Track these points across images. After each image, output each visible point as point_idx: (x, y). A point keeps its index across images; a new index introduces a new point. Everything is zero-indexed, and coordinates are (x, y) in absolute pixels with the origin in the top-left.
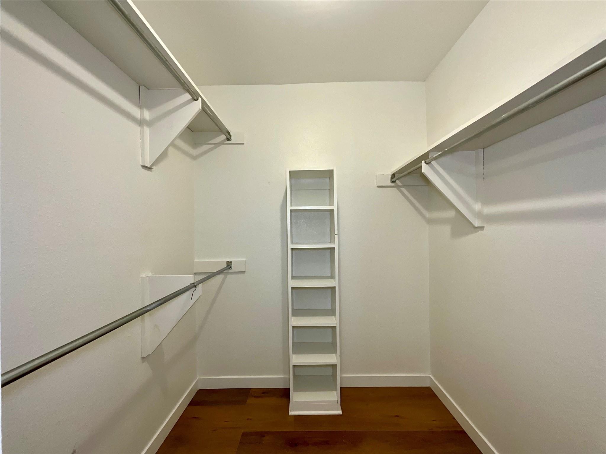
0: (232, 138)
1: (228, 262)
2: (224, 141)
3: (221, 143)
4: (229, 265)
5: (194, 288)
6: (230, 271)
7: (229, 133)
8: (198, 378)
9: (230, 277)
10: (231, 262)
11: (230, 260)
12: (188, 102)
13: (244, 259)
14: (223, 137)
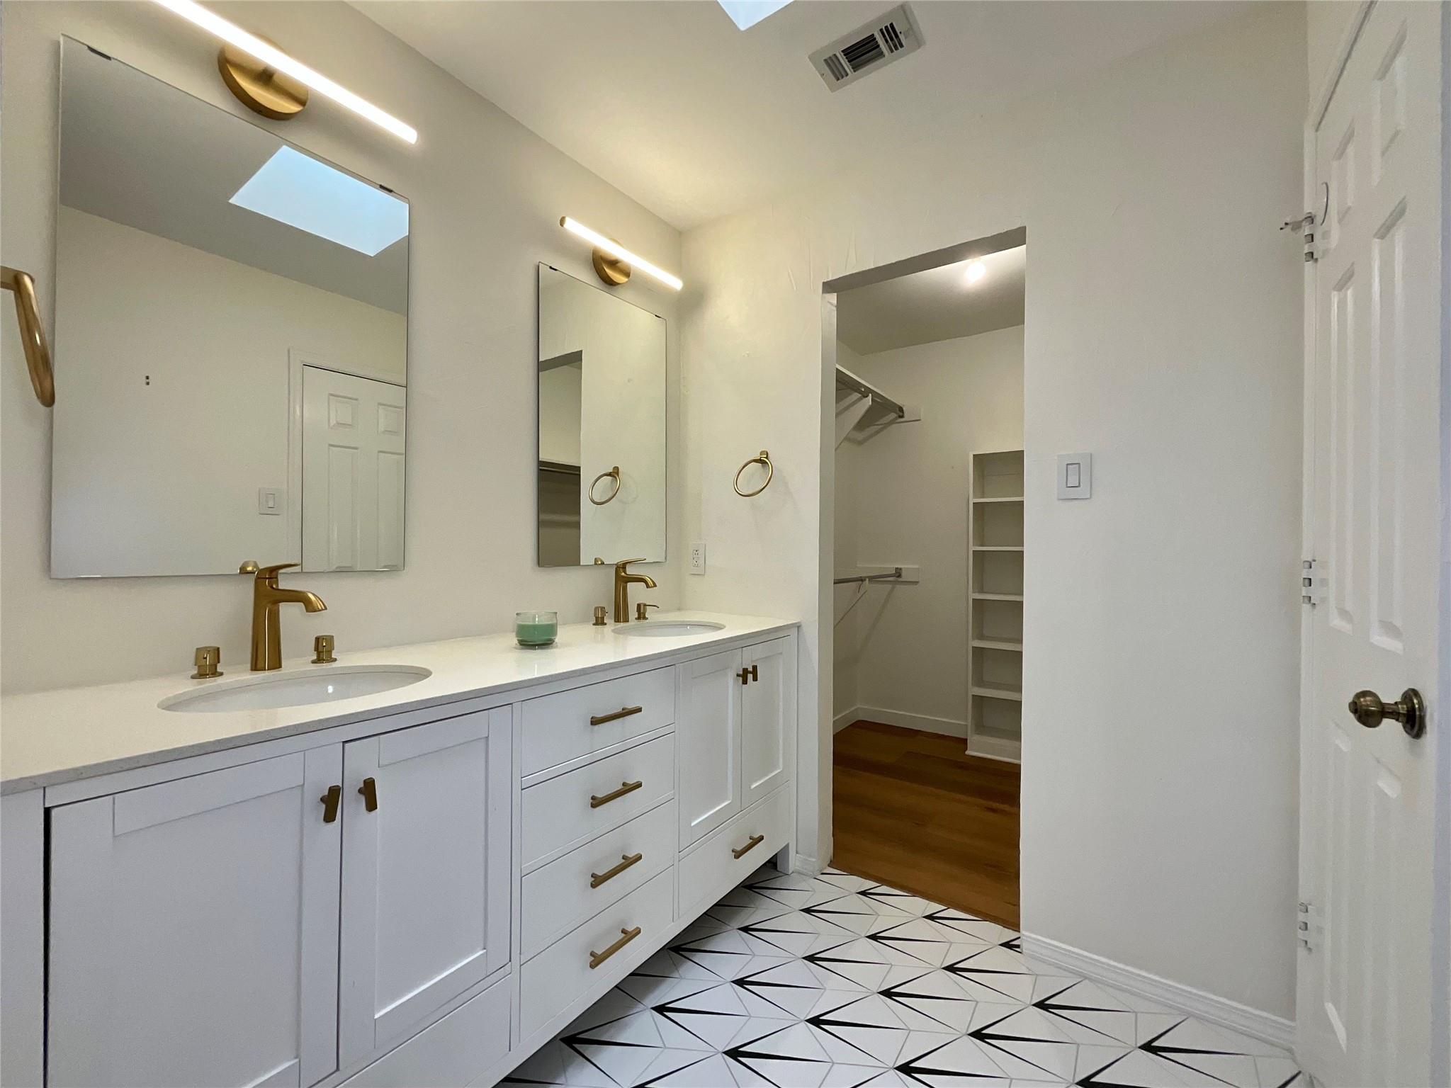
0: (906, 415)
1: (897, 568)
2: (896, 418)
3: (892, 422)
4: (898, 573)
5: (861, 582)
6: (900, 579)
7: (901, 409)
8: (858, 706)
9: (900, 588)
10: (901, 569)
11: (899, 566)
12: (860, 399)
13: (916, 566)
14: (893, 416)
